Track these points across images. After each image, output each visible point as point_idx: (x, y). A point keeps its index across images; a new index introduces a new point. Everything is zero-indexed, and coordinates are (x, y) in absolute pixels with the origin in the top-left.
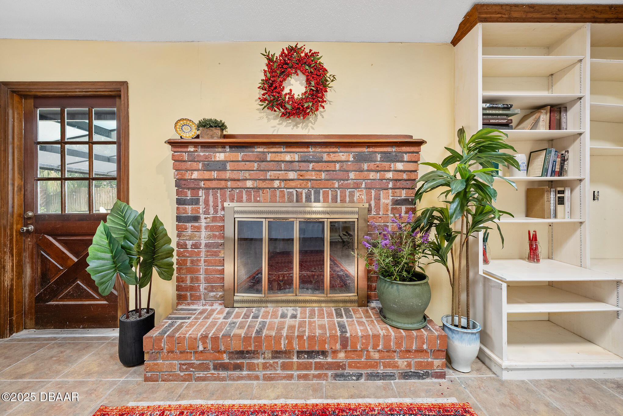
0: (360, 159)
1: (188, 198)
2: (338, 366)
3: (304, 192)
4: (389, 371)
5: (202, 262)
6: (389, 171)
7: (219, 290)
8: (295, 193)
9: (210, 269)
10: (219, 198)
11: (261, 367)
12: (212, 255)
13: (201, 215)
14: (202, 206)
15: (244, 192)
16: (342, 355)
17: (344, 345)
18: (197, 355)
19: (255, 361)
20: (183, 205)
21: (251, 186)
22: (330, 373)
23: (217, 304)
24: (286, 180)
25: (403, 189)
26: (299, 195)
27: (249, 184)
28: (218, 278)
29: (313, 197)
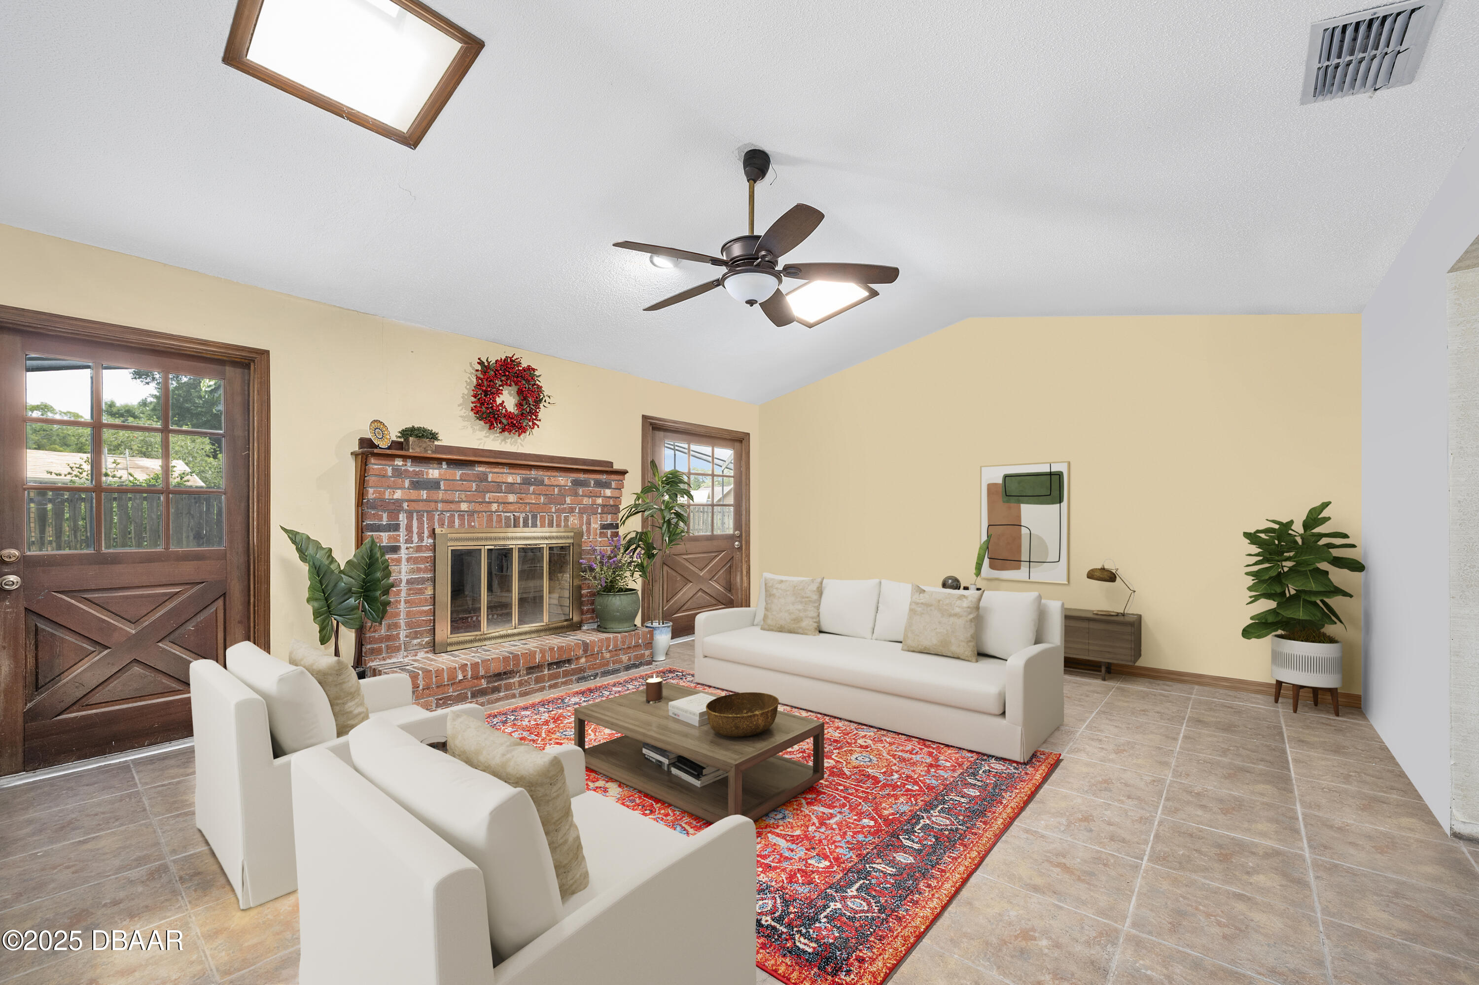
0: (577, 483)
1: (384, 523)
2: (581, 670)
3: (522, 515)
4: (617, 666)
5: (402, 603)
6: (599, 497)
7: (425, 635)
8: (512, 517)
9: (413, 611)
10: (425, 524)
11: (517, 685)
12: (416, 593)
13: (401, 545)
14: (402, 532)
15: (456, 516)
16: (583, 660)
17: (585, 651)
18: (455, 687)
19: (512, 681)
20: (377, 531)
21: (466, 509)
22: (574, 678)
23: (422, 653)
24: (504, 503)
25: (609, 513)
26: (516, 519)
27: (464, 506)
28: (423, 620)
29: (530, 522)
